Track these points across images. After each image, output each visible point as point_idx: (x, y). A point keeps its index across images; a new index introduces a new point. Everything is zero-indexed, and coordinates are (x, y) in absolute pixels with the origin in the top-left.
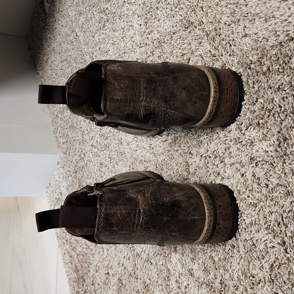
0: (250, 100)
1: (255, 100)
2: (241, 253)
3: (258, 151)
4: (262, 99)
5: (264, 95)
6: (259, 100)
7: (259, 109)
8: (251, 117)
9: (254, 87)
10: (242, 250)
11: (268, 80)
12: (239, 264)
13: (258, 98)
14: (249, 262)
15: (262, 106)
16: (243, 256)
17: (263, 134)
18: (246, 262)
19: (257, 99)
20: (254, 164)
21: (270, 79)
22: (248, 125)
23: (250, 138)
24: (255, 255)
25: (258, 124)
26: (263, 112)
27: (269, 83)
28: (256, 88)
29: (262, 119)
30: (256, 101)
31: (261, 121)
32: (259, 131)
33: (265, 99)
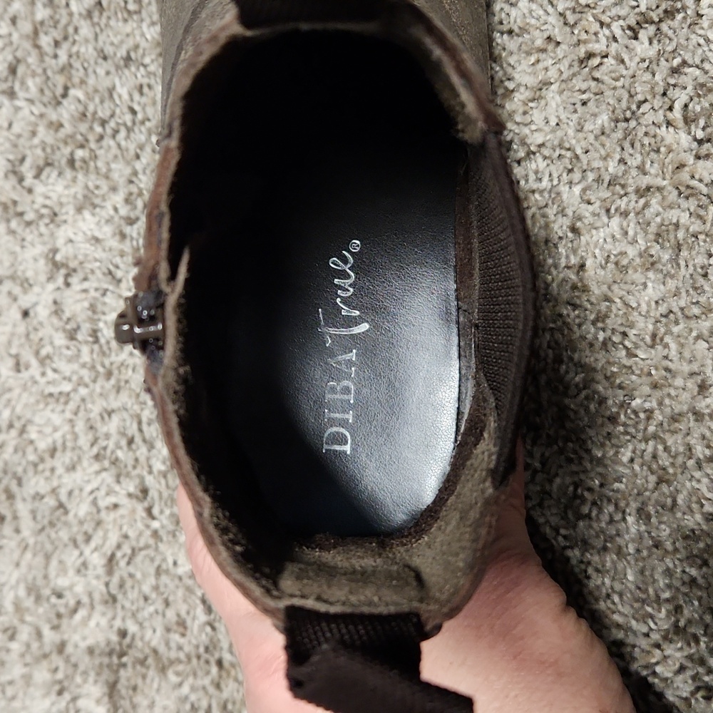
0: (47, 92)
1: (59, 91)
2: (26, 533)
3: (71, 241)
4: (80, 88)
5: (85, 79)
6: (72, 92)
7: (72, 116)
8: (50, 140)
9: (56, 56)
10: (27, 526)
11: (96, 35)
13: (69, 85)
15: (81, 108)
17: (87, 187)
19: (66, 89)
20: (60, 281)
21: (102, 30)
22: (41, 163)
23: (48, 202)
24: (64, 535)
25: (71, 162)
26: (83, 127)
27: (100, 43)
28: (63, 58)
29: (82, 146)
30: (65, 95)
31: (80, 153)
32: (74, 180)
33: (90, 90)
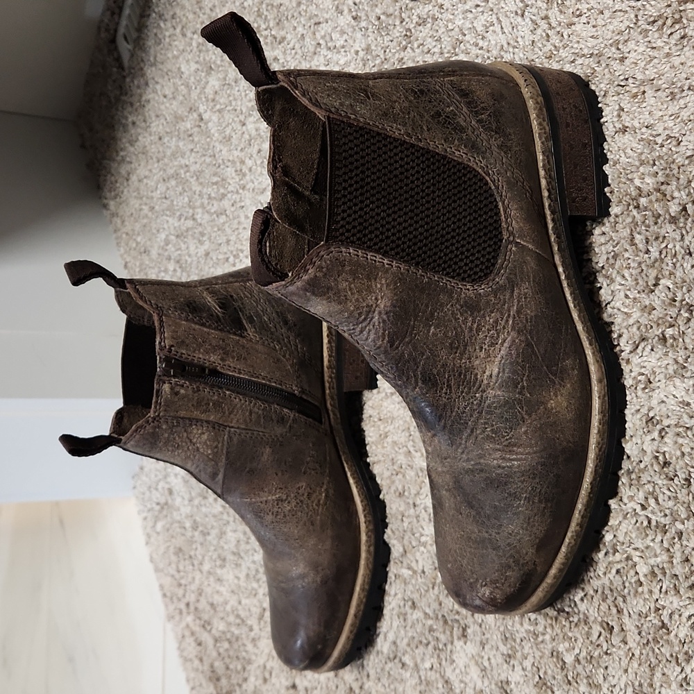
0: (640, 282)
1: (653, 282)
2: (631, 644)
3: (663, 402)
4: (670, 279)
5: (674, 271)
6: (662, 282)
7: (664, 302)
8: (644, 321)
9: (648, 252)
10: (633, 639)
11: (683, 236)
12: (626, 671)
13: (660, 276)
14: (652, 669)
15: (670, 295)
16: (637, 653)
17: (676, 362)
18: (645, 668)
19: (657, 279)
20: (656, 435)
21: (688, 232)
22: (637, 339)
23: (643, 370)
24: (666, 651)
25: (663, 339)
26: (673, 312)
27: (687, 242)
28: (655, 253)
29: (671, 326)
30: (656, 285)
31: (669, 332)
32: (666, 354)
33: (679, 280)
